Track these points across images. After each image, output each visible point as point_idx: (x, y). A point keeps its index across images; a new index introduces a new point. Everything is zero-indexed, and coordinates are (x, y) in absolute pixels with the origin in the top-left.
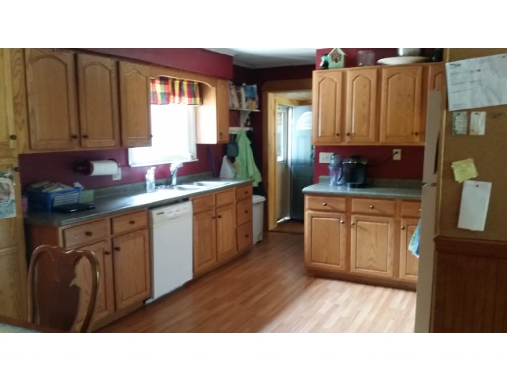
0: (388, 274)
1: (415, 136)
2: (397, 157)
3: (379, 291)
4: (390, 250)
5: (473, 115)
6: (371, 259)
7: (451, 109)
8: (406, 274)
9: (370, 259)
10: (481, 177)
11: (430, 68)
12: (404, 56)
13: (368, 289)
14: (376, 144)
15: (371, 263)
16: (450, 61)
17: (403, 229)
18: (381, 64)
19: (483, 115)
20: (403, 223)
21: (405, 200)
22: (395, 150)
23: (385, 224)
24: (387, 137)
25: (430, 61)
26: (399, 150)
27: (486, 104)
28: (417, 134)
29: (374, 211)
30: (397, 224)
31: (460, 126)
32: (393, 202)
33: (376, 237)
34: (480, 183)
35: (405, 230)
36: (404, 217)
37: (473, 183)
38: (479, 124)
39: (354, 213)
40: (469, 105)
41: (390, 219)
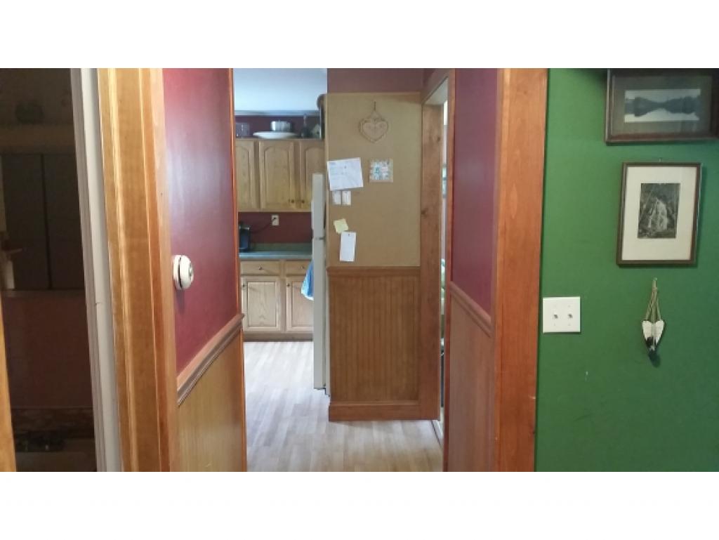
0: (278, 328)
1: (291, 204)
2: (276, 223)
3: (270, 344)
4: (279, 306)
5: (344, 193)
6: (262, 316)
7: (331, 188)
8: (293, 326)
9: (260, 317)
10: (350, 230)
11: (301, 144)
12: (277, 131)
13: (261, 344)
14: (258, 211)
15: (262, 320)
16: (329, 160)
17: (288, 285)
18: (257, 137)
19: (349, 193)
20: (288, 280)
21: (288, 260)
22: (273, 217)
23: (273, 283)
24: (267, 204)
25: (299, 137)
26: (277, 216)
27: (350, 187)
28: (293, 202)
29: (262, 272)
30: (283, 281)
31: (337, 200)
32: (277, 262)
33: (265, 295)
34: (350, 233)
35: (290, 287)
36: (288, 275)
37: (347, 233)
38: (347, 199)
39: (244, 275)
40: (341, 188)
41: (277, 278)
